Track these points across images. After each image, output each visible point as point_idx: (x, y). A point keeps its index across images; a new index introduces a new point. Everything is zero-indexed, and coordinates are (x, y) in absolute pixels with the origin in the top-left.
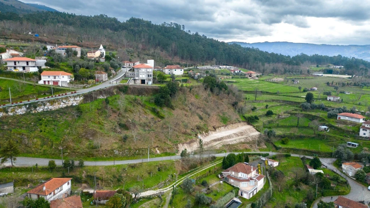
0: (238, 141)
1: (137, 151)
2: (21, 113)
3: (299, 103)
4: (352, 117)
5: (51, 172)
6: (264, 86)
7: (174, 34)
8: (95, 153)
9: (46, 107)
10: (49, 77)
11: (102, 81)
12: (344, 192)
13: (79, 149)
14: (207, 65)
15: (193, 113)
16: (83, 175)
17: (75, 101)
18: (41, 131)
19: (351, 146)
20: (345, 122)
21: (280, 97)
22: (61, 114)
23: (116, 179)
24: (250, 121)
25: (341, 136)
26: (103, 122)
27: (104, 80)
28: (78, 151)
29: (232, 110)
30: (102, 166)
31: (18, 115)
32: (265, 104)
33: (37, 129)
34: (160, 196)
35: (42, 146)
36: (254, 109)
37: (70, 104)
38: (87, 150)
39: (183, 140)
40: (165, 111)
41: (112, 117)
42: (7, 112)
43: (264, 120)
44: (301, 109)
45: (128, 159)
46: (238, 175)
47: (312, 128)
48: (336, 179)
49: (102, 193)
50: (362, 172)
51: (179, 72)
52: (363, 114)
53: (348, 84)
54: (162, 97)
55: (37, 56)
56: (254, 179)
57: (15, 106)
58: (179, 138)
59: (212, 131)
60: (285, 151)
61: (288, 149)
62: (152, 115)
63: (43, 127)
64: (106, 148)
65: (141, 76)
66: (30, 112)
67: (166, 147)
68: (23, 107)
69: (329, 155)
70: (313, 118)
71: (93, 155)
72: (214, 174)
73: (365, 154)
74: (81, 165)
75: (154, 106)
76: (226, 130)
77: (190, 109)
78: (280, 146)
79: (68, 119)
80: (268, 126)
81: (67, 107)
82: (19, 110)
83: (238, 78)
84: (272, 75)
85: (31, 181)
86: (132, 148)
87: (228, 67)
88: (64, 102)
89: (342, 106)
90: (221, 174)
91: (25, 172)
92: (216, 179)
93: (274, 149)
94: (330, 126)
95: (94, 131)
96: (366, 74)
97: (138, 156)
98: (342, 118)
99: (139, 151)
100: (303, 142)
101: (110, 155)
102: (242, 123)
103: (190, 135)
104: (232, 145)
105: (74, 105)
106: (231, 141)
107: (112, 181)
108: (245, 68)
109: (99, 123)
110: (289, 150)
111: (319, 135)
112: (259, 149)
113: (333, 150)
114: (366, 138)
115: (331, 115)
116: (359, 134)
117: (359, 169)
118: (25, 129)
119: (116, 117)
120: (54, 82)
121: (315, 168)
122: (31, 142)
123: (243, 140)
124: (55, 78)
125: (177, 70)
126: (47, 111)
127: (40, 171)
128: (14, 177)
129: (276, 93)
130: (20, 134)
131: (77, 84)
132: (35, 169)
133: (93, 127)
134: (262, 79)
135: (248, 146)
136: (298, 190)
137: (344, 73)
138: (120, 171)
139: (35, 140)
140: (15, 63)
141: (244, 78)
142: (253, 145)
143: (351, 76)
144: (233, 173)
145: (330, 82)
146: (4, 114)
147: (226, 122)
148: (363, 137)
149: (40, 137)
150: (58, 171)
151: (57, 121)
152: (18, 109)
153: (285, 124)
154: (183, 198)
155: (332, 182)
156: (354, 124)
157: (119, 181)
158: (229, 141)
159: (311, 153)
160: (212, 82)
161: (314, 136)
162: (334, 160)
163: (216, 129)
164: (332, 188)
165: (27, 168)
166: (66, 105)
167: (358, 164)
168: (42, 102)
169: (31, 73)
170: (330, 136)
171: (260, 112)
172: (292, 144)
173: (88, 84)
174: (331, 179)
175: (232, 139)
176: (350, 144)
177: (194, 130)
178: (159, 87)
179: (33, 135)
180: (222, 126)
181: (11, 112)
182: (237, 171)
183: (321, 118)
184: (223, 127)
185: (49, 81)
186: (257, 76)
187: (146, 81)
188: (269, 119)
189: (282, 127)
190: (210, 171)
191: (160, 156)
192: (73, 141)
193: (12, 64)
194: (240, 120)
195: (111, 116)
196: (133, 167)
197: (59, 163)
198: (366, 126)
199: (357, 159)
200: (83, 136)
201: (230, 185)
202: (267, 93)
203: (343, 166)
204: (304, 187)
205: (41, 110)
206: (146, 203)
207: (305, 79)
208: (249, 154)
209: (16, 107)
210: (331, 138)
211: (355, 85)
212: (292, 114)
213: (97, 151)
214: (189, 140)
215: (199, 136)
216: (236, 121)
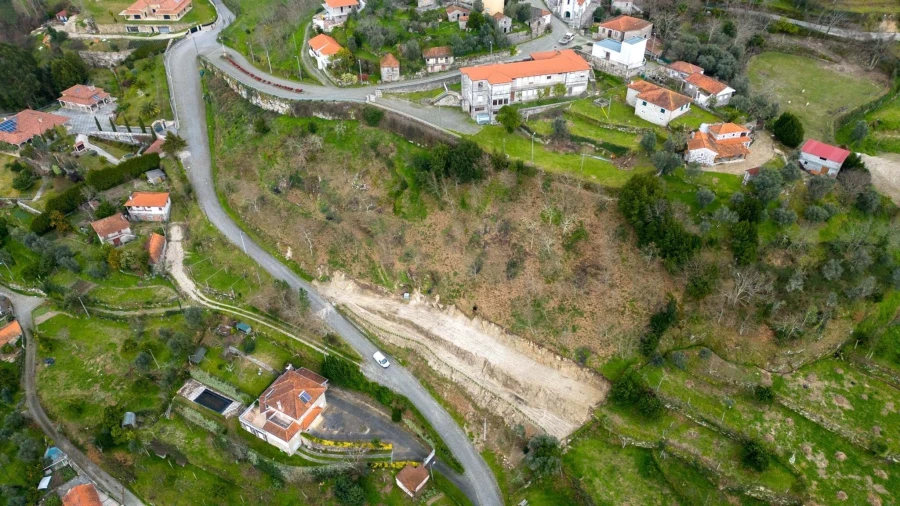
51: (654, 114)
58: (354, 265)
59: (463, 312)
67: (302, 258)
123: (471, 390)
135: (468, 410)
142: (489, 426)
163: (474, 316)
173: (341, 79)
177: (411, 275)
184: (497, 329)
191: (285, 262)
214: (366, 282)
215: (417, 297)
216: (562, 351)
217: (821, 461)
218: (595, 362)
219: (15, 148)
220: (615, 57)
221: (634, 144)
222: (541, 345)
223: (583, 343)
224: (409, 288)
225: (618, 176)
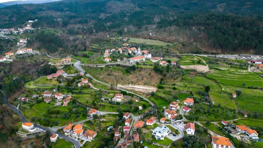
11: (117, 62)
36: (174, 85)
39: (121, 83)
43: (168, 90)
59: (137, 85)
62: (121, 74)
64: (100, 78)
67: (113, 83)
75: (125, 72)
78: (152, 99)
83: (236, 68)
88: (102, 66)
95: (101, 74)
104: (135, 91)
109: (104, 72)
119: (109, 72)
151: (98, 70)
173: (112, 62)
184: (142, 85)
214: (123, 84)
215: (130, 84)
216: (151, 85)
217: (181, 88)
218: (155, 86)
219: (56, 78)
220: (148, 57)
221: (153, 64)
222: (148, 85)
223: (153, 84)
224: (129, 84)
225: (153, 67)
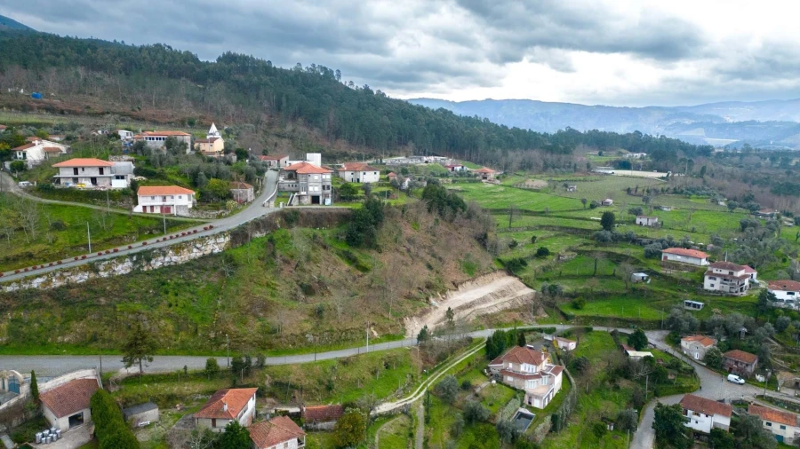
0: (500, 307)
1: (344, 334)
2: (123, 272)
3: (589, 231)
4: (687, 256)
5: (211, 380)
6: (517, 199)
7: (325, 91)
8: (275, 341)
9: (167, 259)
10: (153, 198)
11: (246, 201)
12: (691, 387)
13: (245, 335)
14: (398, 156)
15: (415, 257)
16: (267, 383)
17: (217, 244)
18: (170, 305)
19: (691, 308)
20: (676, 265)
21: (552, 219)
22: (197, 270)
23: (324, 387)
24: (512, 268)
25: (672, 289)
26: (273, 282)
27: (249, 200)
28: (244, 339)
29: (478, 248)
30: (296, 364)
31: (118, 276)
32: (530, 234)
33: (162, 301)
34: (406, 411)
35: (176, 333)
36: (513, 245)
37: (208, 252)
38: (260, 336)
39: (410, 310)
40: (366, 257)
41: (285, 272)
42: (97, 271)
43: (534, 266)
44: (593, 242)
45: (330, 350)
46: (519, 368)
47: (620, 278)
48: (676, 366)
49: (316, 411)
50: (717, 352)
51: (371, 177)
52: (703, 248)
53: (663, 190)
54: (359, 230)
55: (113, 155)
56: (549, 373)
57: (112, 258)
58: (403, 307)
59: (453, 290)
60: (581, 321)
61: (586, 317)
62: (346, 266)
63: (172, 298)
64: (292, 331)
65: (311, 189)
66: (138, 269)
67: (387, 325)
68: (127, 260)
69: (658, 325)
70: (617, 259)
71: (271, 346)
72: (476, 370)
73: (719, 320)
74: (261, 366)
75: (346, 249)
76: (475, 288)
77: (409, 251)
78: (572, 312)
79: (211, 279)
80: (544, 277)
81: (204, 257)
82: (120, 266)
83: (463, 182)
84: (522, 173)
85: (182, 398)
86: (335, 329)
87: (439, 158)
88: (198, 248)
89: (665, 234)
90: (488, 368)
91: (165, 382)
92: (483, 377)
93: (562, 319)
94: (652, 273)
95: (265, 300)
96: (690, 169)
97: (346, 343)
98: (670, 258)
99: (346, 334)
100: (608, 303)
101: (300, 344)
102: (499, 273)
103: (418, 299)
104: (493, 315)
105: (215, 251)
106: (489, 308)
107: (318, 390)
108: (469, 160)
109: (268, 285)
110: (588, 319)
111: (634, 290)
112: (537, 321)
113: (663, 316)
114: (715, 291)
115: (650, 252)
116: (703, 286)
117: (709, 346)
118: (140, 302)
119: (291, 272)
120: (162, 207)
121: (638, 349)
122: (156, 326)
123: (508, 305)
124: (164, 199)
125: (367, 173)
126: (170, 267)
127: (191, 379)
128: (151, 393)
129: (543, 212)
130: (134, 313)
131: (206, 210)
132: (183, 376)
133: (260, 293)
134: (507, 183)
135: (517, 315)
136: (617, 388)
137: (650, 168)
138: (328, 370)
139: (163, 322)
140: (76, 170)
141: (475, 182)
142: (525, 314)
143: (665, 175)
144: (511, 365)
145: (632, 187)
146: (92, 275)
147: (472, 272)
148: (710, 291)
149: (169, 316)
150: (222, 378)
151: (194, 284)
152: (117, 265)
153: (572, 272)
154: (444, 412)
155: (669, 371)
156: (693, 269)
157: (329, 388)
158: (485, 308)
159: (626, 323)
160: (438, 196)
161: (625, 292)
162: (666, 333)
163: (457, 287)
164: (670, 382)
165: (168, 375)
166: (201, 254)
167: (707, 338)
168: (160, 249)
169: (115, 190)
170: (655, 292)
171: (525, 251)
172: (591, 309)
173: (225, 209)
174: (668, 367)
175: (489, 305)
176: (689, 304)
177: (422, 291)
178: (349, 209)
179: (157, 312)
180: (468, 281)
181: (105, 270)
182: (518, 361)
183: (633, 258)
184: (469, 283)
185: (152, 207)
186: (498, 178)
187: (321, 199)
188: (544, 263)
189: (569, 277)
190: (469, 365)
191: (380, 341)
192: (234, 322)
193: (70, 173)
194: (495, 267)
195: (282, 269)
196: (345, 362)
197: (223, 362)
198: (715, 271)
199: (705, 329)
200: (248, 311)
201: (508, 386)
202: (526, 211)
203: (683, 343)
204: (624, 383)
205: (159, 264)
206: (386, 425)
207: (585, 181)
208: (524, 331)
209: (114, 261)
210: (655, 294)
211: (675, 192)
212: (580, 252)
213: (277, 338)
216: (489, 270)
